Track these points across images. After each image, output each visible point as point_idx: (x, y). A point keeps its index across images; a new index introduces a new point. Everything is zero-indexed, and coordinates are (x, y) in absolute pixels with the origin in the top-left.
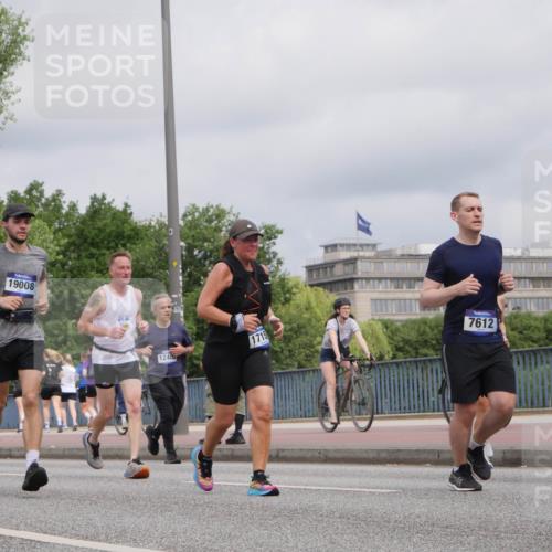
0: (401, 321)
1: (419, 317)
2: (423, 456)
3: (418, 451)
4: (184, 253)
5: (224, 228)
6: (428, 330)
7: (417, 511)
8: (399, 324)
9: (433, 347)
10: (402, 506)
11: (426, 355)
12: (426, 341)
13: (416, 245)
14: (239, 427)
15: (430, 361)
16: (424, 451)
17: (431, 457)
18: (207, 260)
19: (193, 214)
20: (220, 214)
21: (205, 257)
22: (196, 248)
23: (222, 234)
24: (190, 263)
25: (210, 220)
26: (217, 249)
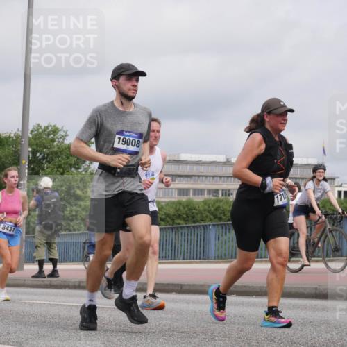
0: (165, 202)
1: (176, 200)
2: (171, 288)
3: (168, 284)
4: (30, 155)
5: (57, 140)
6: (181, 208)
7: (164, 322)
8: (163, 204)
9: (184, 219)
10: (155, 319)
11: (179, 224)
12: (180, 215)
13: (178, 155)
15: (181, 227)
16: (172, 285)
17: (176, 288)
18: (45, 160)
19: (38, 130)
20: (55, 131)
21: (44, 158)
22: (38, 151)
23: (55, 144)
24: (34, 162)
25: (49, 134)
26: (52, 153)
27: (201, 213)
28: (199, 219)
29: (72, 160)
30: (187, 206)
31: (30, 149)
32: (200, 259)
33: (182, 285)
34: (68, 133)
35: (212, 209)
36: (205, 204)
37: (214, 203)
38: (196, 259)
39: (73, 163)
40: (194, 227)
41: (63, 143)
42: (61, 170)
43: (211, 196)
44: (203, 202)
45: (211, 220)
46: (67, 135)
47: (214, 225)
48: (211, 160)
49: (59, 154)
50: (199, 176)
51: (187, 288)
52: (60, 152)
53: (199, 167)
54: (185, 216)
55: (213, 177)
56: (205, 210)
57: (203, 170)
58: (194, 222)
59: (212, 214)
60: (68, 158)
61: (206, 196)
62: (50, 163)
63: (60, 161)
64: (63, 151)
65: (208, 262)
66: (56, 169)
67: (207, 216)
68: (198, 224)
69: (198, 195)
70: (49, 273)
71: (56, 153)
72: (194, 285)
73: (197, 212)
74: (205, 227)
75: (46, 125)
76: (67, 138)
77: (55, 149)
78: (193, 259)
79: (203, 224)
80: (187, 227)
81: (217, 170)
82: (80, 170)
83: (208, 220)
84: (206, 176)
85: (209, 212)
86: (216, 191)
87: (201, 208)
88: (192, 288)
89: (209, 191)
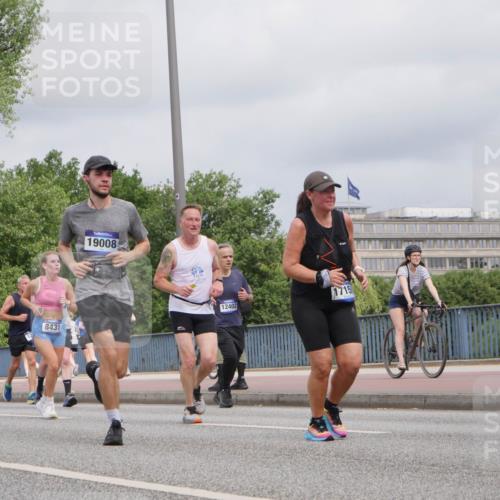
0: (389, 278)
2: (411, 401)
3: (406, 396)
5: (226, 193)
7: (406, 451)
8: (388, 280)
10: (392, 445)
13: (403, 208)
14: (241, 374)
16: (412, 396)
17: (418, 402)
18: (212, 223)
19: (197, 180)
20: (222, 180)
21: (209, 220)
23: (224, 198)
25: (213, 186)
26: (220, 212)
29: (250, 222)
33: (426, 397)
34: (241, 183)
35: (459, 286)
36: (448, 280)
37: (461, 278)
39: (252, 225)
41: (234, 197)
42: (236, 236)
43: (456, 268)
44: (445, 276)
45: (458, 302)
46: (239, 186)
47: (464, 309)
48: (451, 216)
49: (231, 213)
50: (435, 239)
51: (433, 401)
52: (232, 210)
53: (434, 226)
55: (457, 239)
56: (448, 288)
57: (440, 230)
59: (459, 293)
60: (244, 219)
61: (448, 268)
62: (219, 227)
63: (233, 223)
64: (236, 208)
65: (460, 363)
66: (228, 236)
67: (452, 297)
69: (437, 266)
71: (227, 212)
72: (443, 397)
74: (451, 312)
75: (208, 173)
76: (240, 190)
77: (225, 206)
81: (461, 230)
82: (263, 236)
83: (454, 301)
84: (446, 239)
85: (454, 290)
86: (462, 260)
87: (442, 286)
88: (441, 401)
89: (453, 261)
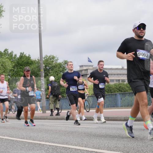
4: (44, 67)
5: (54, 61)
18: (50, 70)
20: (53, 58)
21: (50, 69)
22: (47, 66)
23: (54, 63)
24: (46, 70)
25: (51, 59)
26: (53, 66)
27: (114, 89)
28: (113, 91)
29: (61, 69)
30: (108, 86)
31: (44, 65)
32: (115, 107)
33: (108, 118)
35: (118, 87)
36: (115, 85)
37: (119, 85)
38: (113, 107)
39: (61, 70)
40: (111, 94)
41: (57, 62)
42: (57, 73)
43: (117, 82)
45: (118, 92)
46: (58, 59)
47: (119, 94)
48: (116, 68)
49: (56, 67)
50: (112, 74)
51: (110, 119)
52: (56, 66)
53: (111, 71)
54: (107, 90)
55: (118, 74)
56: (115, 88)
57: (113, 72)
58: (111, 93)
59: (118, 89)
60: (59, 68)
61: (115, 82)
62: (52, 70)
63: (56, 70)
64: (57, 65)
65: (118, 108)
66: (55, 73)
67: (116, 90)
68: (112, 93)
69: (112, 82)
70: (56, 114)
71: (54, 66)
73: (112, 89)
74: (116, 94)
75: (50, 55)
76: (58, 60)
77: (54, 65)
78: (112, 107)
79: (115, 93)
80: (109, 95)
81: (119, 72)
83: (117, 91)
84: (115, 74)
85: (117, 88)
86: (119, 80)
87: (114, 87)
88: (113, 119)
89: (116, 80)
